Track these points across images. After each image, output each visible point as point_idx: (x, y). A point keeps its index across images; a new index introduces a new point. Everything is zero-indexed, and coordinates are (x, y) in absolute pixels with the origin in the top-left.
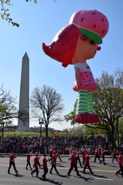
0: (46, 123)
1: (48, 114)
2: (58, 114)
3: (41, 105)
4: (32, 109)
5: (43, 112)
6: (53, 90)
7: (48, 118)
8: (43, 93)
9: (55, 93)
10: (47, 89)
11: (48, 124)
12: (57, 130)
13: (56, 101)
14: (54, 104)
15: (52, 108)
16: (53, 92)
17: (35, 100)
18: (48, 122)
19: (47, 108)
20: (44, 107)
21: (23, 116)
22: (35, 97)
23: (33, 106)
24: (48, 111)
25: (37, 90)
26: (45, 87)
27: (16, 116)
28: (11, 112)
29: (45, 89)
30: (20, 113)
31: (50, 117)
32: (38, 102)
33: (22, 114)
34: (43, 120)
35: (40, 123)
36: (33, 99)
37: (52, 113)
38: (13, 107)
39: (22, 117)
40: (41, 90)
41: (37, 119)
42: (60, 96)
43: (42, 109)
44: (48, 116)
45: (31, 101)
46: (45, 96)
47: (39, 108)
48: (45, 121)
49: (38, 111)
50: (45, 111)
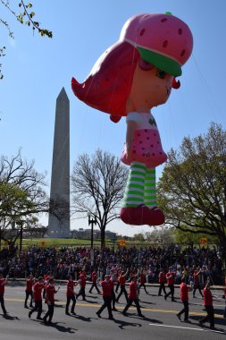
0: (102, 221)
1: (106, 206)
3: (92, 187)
4: (76, 195)
5: (97, 202)
6: (115, 160)
7: (106, 214)
8: (97, 166)
10: (103, 157)
11: (105, 224)
12: (123, 235)
13: (120, 180)
14: (116, 186)
15: (113, 194)
16: (115, 164)
17: (80, 178)
18: (106, 220)
19: (103, 193)
20: (98, 191)
21: (59, 208)
22: (81, 173)
23: (77, 189)
24: (106, 200)
25: (84, 159)
26: (99, 153)
27: (45, 208)
28: (37, 200)
29: (100, 157)
30: (52, 201)
31: (109, 211)
32: (85, 183)
33: (57, 205)
34: (96, 216)
35: (90, 222)
36: (76, 177)
37: (112, 203)
38: (39, 192)
39: (55, 211)
40: (92, 159)
43: (93, 195)
44: (105, 209)
45: (74, 180)
46: (100, 172)
47: (88, 194)
48: (100, 219)
50: (100, 200)
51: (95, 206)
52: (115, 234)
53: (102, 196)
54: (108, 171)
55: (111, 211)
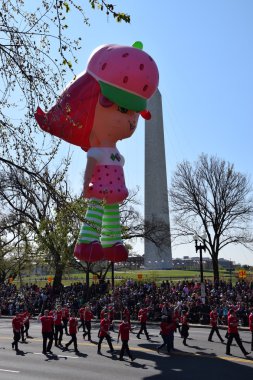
0: (212, 247)
1: (217, 226)
2: (243, 225)
3: (197, 204)
4: (177, 214)
5: (205, 222)
6: (226, 166)
7: (217, 237)
8: (202, 175)
9: (230, 173)
10: (209, 164)
11: (218, 250)
12: (242, 264)
13: (234, 192)
14: (229, 201)
15: (225, 211)
16: (226, 171)
17: (182, 192)
18: (218, 245)
19: (212, 210)
20: (205, 208)
21: (157, 232)
22: (181, 186)
23: (178, 207)
24: (217, 219)
25: (184, 169)
26: (204, 159)
27: (140, 232)
28: (128, 223)
29: (205, 164)
30: (147, 224)
31: (221, 233)
32: (189, 198)
33: (154, 228)
34: (204, 241)
35: (197, 248)
36: (176, 191)
37: (225, 223)
38: (131, 212)
39: (152, 236)
40: (194, 168)
41: (191, 238)
42: (244, 179)
43: (199, 213)
44: (216, 230)
45: (173, 195)
46: (206, 183)
47: (192, 213)
48: (210, 243)
49: (190, 219)
50: (208, 219)
51: (203, 228)
52: (231, 263)
53: (211, 213)
54: (218, 184)
55: (224, 233)
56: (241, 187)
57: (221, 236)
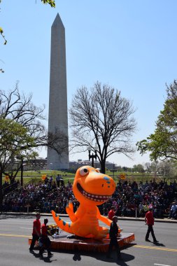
0: (101, 155)
1: (106, 139)
2: (125, 139)
3: (91, 121)
4: (75, 129)
5: (96, 136)
6: (115, 92)
7: (105, 147)
8: (96, 99)
9: (117, 97)
10: (102, 90)
11: (105, 157)
13: (120, 113)
14: (115, 121)
15: (112, 127)
16: (114, 96)
17: (80, 111)
18: (106, 154)
19: (103, 127)
20: (97, 125)
21: (57, 141)
22: (79, 106)
23: (76, 123)
24: (106, 134)
25: (82, 94)
26: (98, 86)
27: (45, 142)
29: (99, 90)
30: (50, 135)
31: (108, 144)
32: (85, 117)
33: (56, 139)
34: (96, 152)
35: (90, 157)
36: (75, 111)
37: (112, 137)
38: (38, 125)
39: (55, 145)
40: (90, 92)
41: (85, 148)
42: (128, 104)
43: (93, 129)
44: (105, 143)
45: (73, 114)
46: (99, 105)
47: (87, 128)
48: (100, 152)
49: (85, 133)
50: (99, 134)
51: (95, 141)
52: (114, 165)
53: (101, 129)
54: (107, 107)
55: (111, 145)
56: (125, 110)
57: (108, 147)
